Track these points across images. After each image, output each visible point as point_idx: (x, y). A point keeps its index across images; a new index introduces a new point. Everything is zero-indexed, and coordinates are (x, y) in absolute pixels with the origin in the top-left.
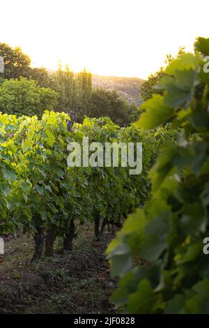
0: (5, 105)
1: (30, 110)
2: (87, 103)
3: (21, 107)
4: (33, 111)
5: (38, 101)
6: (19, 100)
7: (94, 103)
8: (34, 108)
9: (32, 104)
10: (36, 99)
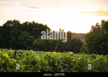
0: (41, 45)
1: (50, 46)
2: (70, 43)
3: (46, 45)
4: (51, 46)
5: (52, 43)
6: (46, 43)
7: (73, 43)
8: (51, 45)
9: (50, 44)
10: (51, 42)
